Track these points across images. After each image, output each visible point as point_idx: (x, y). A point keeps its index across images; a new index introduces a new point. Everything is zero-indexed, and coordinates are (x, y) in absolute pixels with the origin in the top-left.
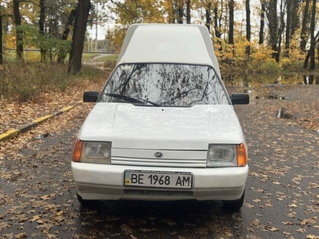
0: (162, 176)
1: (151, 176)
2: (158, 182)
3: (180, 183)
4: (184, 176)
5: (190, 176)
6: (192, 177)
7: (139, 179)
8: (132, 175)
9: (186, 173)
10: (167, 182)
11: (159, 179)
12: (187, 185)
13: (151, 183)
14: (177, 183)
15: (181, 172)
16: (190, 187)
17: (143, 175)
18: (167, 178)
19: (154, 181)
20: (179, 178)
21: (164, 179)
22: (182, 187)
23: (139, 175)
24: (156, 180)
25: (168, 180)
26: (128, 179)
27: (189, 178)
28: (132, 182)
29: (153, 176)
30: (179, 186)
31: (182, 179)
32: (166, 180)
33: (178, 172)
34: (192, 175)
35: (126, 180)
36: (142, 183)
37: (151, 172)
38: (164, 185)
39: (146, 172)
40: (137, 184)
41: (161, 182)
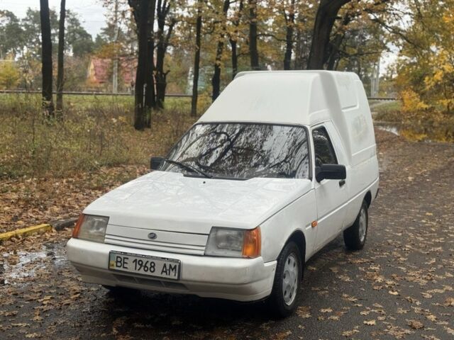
0: (148, 262)
1: (136, 260)
2: (143, 268)
3: (166, 272)
4: (171, 263)
5: (178, 265)
6: (180, 266)
7: (124, 263)
8: (118, 257)
9: (173, 260)
10: (152, 269)
11: (144, 264)
12: (173, 276)
13: (136, 269)
14: (163, 271)
15: (168, 259)
16: (176, 278)
17: (127, 259)
18: (153, 265)
19: (138, 267)
20: (165, 266)
21: (148, 265)
22: (168, 277)
23: (124, 258)
24: (141, 265)
25: (153, 267)
26: (113, 262)
27: (175, 266)
28: (117, 266)
29: (138, 261)
30: (164, 275)
31: (168, 268)
32: (151, 267)
33: (164, 258)
34: (180, 263)
35: (111, 263)
36: (126, 268)
37: (136, 255)
38: (149, 273)
39: (131, 255)
40: (121, 269)
41: (146, 269)
